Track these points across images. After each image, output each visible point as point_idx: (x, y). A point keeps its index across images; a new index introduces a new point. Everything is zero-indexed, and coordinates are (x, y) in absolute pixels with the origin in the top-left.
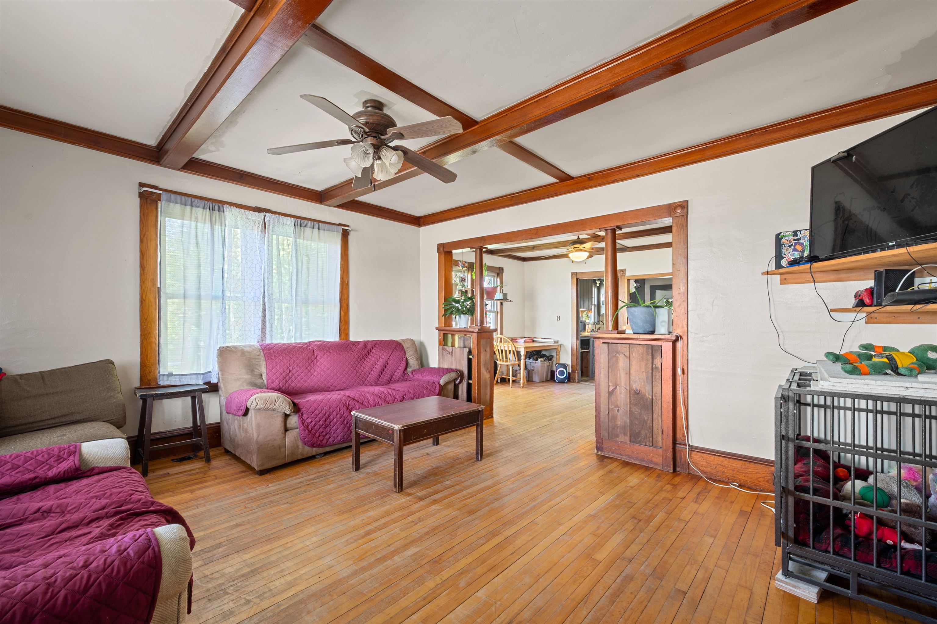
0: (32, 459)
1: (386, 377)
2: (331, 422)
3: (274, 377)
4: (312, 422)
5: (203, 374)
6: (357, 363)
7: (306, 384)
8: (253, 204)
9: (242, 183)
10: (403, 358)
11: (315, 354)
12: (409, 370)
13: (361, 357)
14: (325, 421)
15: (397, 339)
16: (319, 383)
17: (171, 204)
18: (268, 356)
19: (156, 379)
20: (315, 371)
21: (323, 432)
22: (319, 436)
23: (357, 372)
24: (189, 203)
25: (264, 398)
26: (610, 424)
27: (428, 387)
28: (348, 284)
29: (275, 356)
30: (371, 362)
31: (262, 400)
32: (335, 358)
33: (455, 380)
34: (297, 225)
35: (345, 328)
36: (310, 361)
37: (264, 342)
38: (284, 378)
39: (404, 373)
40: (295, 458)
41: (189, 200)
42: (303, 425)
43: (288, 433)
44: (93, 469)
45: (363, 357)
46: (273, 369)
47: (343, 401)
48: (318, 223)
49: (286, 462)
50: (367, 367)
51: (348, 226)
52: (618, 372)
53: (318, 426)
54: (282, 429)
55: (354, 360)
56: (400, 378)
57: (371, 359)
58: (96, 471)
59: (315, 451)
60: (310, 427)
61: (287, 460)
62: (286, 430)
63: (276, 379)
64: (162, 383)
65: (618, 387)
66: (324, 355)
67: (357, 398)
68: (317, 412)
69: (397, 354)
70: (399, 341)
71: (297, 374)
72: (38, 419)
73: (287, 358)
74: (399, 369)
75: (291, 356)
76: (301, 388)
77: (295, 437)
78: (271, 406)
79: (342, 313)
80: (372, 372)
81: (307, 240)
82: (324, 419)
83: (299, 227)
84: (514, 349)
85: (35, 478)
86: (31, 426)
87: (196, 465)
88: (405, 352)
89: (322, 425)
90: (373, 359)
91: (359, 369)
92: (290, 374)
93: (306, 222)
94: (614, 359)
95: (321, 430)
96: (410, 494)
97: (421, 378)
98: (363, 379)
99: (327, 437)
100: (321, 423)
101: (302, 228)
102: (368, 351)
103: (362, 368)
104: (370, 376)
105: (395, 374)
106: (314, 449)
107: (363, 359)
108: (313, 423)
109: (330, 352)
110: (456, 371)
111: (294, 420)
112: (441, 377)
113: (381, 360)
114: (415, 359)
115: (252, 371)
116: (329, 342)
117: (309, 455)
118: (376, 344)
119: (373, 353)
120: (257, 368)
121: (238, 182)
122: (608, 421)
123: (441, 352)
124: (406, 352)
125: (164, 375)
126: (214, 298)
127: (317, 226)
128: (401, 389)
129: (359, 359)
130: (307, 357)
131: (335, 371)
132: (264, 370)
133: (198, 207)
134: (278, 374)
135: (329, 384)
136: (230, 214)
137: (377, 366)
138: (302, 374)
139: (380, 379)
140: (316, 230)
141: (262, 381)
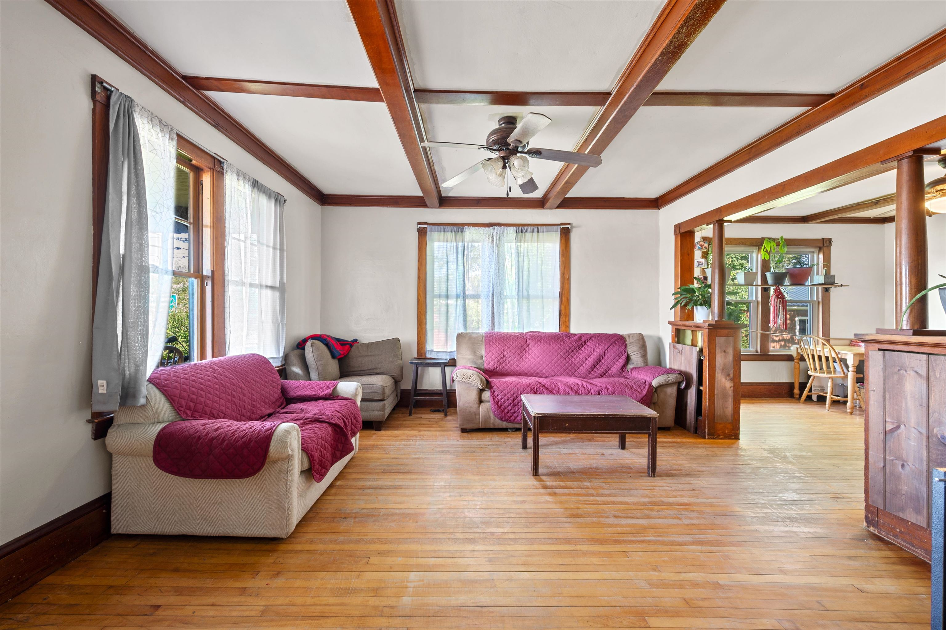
0: (319, 385)
1: (600, 370)
2: (519, 402)
3: (490, 360)
4: (501, 399)
5: (450, 352)
6: (567, 354)
7: (518, 368)
8: (487, 222)
9: (479, 206)
10: (623, 353)
11: (528, 343)
12: (630, 366)
13: (573, 348)
14: (514, 400)
15: (621, 333)
16: (529, 369)
17: (433, 233)
18: (487, 342)
19: (425, 353)
20: (526, 358)
21: (511, 410)
22: (508, 412)
23: (567, 362)
24: (442, 230)
25: (463, 373)
26: (888, 487)
27: (634, 386)
28: (569, 279)
29: (493, 342)
30: (584, 354)
31: (460, 374)
32: (545, 347)
33: (679, 384)
34: (519, 232)
35: (565, 321)
36: (522, 349)
37: (493, 331)
38: (498, 361)
39: (622, 369)
40: (488, 427)
41: (442, 227)
42: (494, 400)
43: (482, 404)
44: (338, 396)
45: (575, 349)
46: (489, 352)
47: (532, 386)
48: (537, 227)
49: (481, 427)
50: (578, 358)
51: (569, 224)
52: (903, 401)
53: (506, 404)
54: (477, 400)
55: (565, 351)
56: (616, 374)
57: (585, 351)
58: (339, 398)
59: (506, 425)
60: (500, 403)
61: (482, 426)
62: (481, 401)
63: (492, 361)
64: (429, 356)
65: (902, 426)
66: (535, 344)
67: (548, 385)
68: (506, 391)
69: (615, 349)
70: (624, 336)
71: (509, 359)
72: (363, 369)
73: (502, 344)
74: (617, 365)
75: (506, 343)
76: (512, 371)
77: (487, 409)
78: (467, 380)
79: (563, 306)
80: (584, 364)
81: (528, 243)
82: (512, 398)
83: (520, 233)
84: (834, 355)
85: (315, 395)
86: (360, 372)
87: (438, 416)
88: (626, 347)
89: (511, 404)
90: (586, 351)
91: (569, 360)
92: (504, 358)
93: (526, 228)
94: (896, 377)
95: (510, 408)
96: (541, 480)
97: (637, 376)
98: (573, 370)
99: (515, 415)
100: (510, 401)
101: (523, 234)
102: (582, 344)
103: (573, 359)
104: (581, 368)
105: (612, 369)
106: (504, 423)
107: (575, 351)
108: (503, 400)
109: (541, 342)
110: (681, 373)
111: (487, 395)
112: (654, 377)
113: (595, 353)
114: (640, 356)
115: (475, 352)
116: (543, 333)
117: (500, 427)
118: (592, 337)
119: (587, 345)
120: (479, 350)
121: (476, 206)
122: (882, 480)
123: (672, 350)
124: (628, 347)
125: (429, 351)
126: (458, 296)
127: (536, 230)
128: (599, 384)
129: (570, 351)
130: (520, 345)
131: (544, 359)
132: (483, 353)
133: (448, 232)
134: (493, 357)
135: (538, 371)
136: (470, 233)
137: (589, 359)
138: (515, 360)
139: (592, 373)
140: (535, 234)
141: (482, 361)
